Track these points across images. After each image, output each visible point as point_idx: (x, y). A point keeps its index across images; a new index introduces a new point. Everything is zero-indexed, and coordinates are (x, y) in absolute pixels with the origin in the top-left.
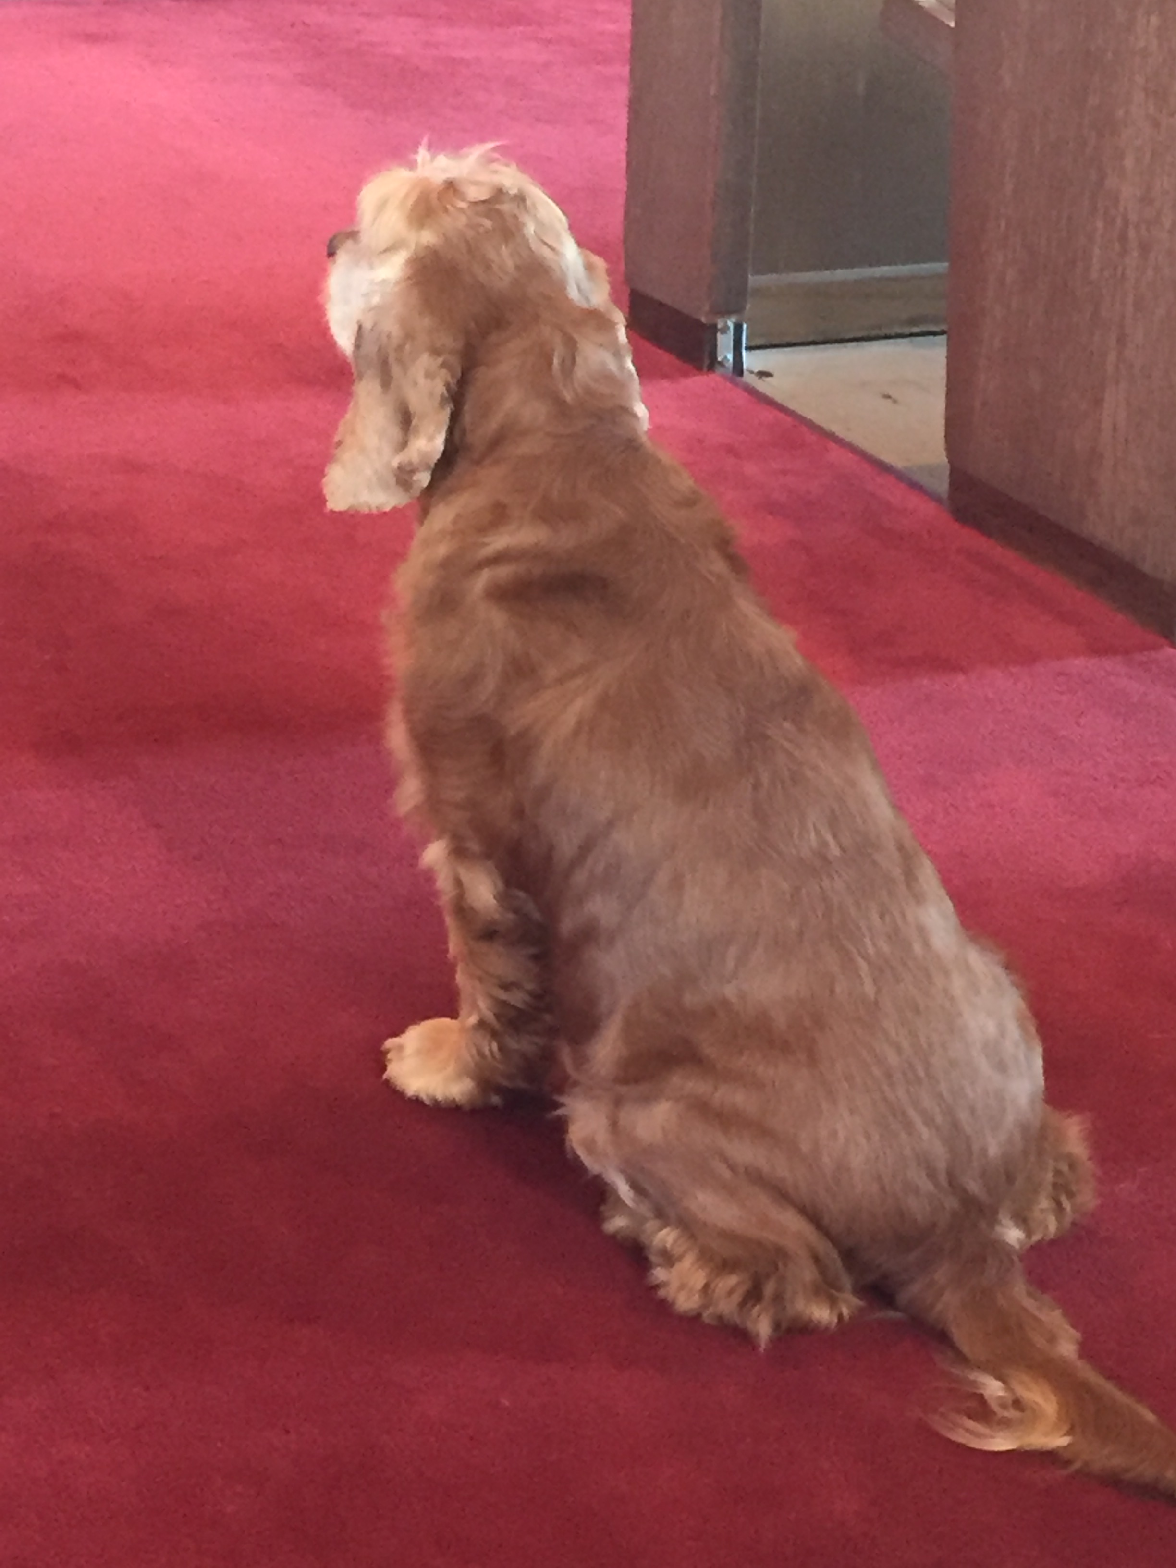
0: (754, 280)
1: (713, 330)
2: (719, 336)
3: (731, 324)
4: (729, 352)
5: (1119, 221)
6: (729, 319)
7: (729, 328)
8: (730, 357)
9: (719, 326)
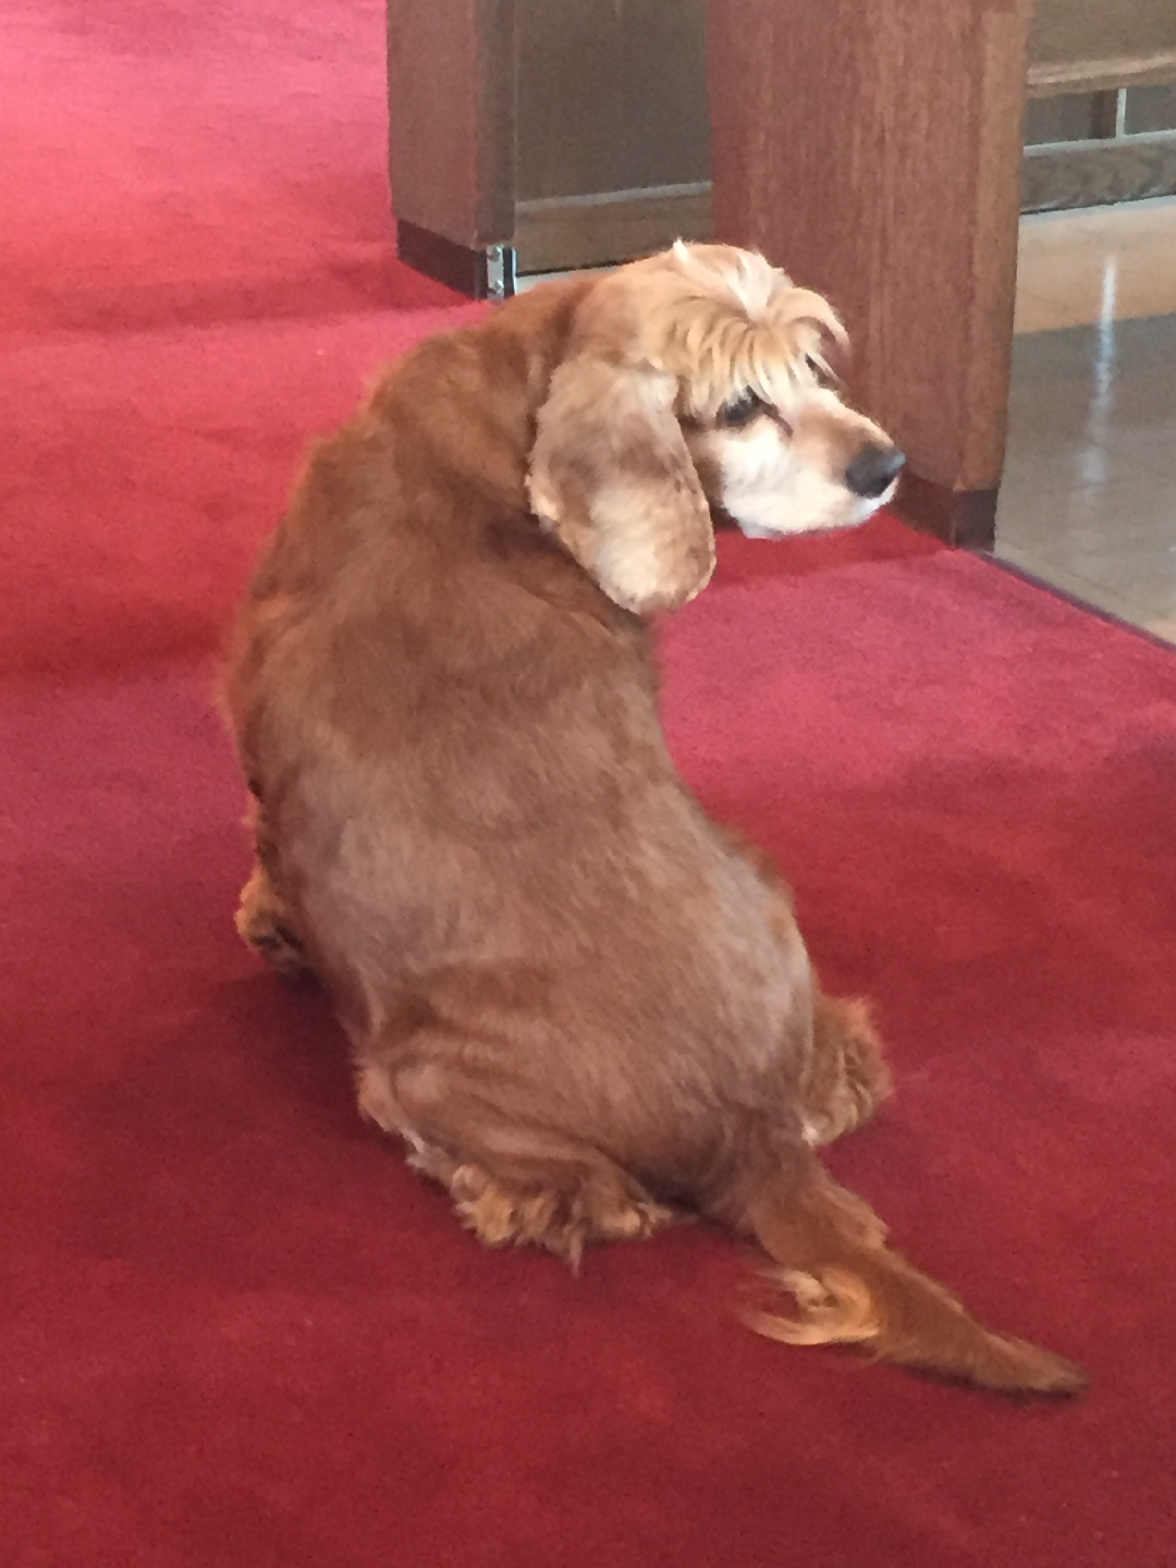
0: (520, 206)
1: (482, 257)
2: (489, 262)
3: (499, 250)
4: (500, 279)
5: (876, 128)
6: (498, 246)
7: (498, 254)
8: (501, 283)
9: (489, 252)
